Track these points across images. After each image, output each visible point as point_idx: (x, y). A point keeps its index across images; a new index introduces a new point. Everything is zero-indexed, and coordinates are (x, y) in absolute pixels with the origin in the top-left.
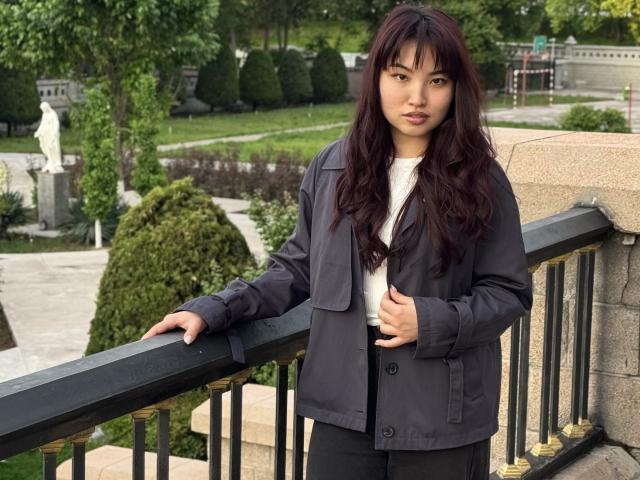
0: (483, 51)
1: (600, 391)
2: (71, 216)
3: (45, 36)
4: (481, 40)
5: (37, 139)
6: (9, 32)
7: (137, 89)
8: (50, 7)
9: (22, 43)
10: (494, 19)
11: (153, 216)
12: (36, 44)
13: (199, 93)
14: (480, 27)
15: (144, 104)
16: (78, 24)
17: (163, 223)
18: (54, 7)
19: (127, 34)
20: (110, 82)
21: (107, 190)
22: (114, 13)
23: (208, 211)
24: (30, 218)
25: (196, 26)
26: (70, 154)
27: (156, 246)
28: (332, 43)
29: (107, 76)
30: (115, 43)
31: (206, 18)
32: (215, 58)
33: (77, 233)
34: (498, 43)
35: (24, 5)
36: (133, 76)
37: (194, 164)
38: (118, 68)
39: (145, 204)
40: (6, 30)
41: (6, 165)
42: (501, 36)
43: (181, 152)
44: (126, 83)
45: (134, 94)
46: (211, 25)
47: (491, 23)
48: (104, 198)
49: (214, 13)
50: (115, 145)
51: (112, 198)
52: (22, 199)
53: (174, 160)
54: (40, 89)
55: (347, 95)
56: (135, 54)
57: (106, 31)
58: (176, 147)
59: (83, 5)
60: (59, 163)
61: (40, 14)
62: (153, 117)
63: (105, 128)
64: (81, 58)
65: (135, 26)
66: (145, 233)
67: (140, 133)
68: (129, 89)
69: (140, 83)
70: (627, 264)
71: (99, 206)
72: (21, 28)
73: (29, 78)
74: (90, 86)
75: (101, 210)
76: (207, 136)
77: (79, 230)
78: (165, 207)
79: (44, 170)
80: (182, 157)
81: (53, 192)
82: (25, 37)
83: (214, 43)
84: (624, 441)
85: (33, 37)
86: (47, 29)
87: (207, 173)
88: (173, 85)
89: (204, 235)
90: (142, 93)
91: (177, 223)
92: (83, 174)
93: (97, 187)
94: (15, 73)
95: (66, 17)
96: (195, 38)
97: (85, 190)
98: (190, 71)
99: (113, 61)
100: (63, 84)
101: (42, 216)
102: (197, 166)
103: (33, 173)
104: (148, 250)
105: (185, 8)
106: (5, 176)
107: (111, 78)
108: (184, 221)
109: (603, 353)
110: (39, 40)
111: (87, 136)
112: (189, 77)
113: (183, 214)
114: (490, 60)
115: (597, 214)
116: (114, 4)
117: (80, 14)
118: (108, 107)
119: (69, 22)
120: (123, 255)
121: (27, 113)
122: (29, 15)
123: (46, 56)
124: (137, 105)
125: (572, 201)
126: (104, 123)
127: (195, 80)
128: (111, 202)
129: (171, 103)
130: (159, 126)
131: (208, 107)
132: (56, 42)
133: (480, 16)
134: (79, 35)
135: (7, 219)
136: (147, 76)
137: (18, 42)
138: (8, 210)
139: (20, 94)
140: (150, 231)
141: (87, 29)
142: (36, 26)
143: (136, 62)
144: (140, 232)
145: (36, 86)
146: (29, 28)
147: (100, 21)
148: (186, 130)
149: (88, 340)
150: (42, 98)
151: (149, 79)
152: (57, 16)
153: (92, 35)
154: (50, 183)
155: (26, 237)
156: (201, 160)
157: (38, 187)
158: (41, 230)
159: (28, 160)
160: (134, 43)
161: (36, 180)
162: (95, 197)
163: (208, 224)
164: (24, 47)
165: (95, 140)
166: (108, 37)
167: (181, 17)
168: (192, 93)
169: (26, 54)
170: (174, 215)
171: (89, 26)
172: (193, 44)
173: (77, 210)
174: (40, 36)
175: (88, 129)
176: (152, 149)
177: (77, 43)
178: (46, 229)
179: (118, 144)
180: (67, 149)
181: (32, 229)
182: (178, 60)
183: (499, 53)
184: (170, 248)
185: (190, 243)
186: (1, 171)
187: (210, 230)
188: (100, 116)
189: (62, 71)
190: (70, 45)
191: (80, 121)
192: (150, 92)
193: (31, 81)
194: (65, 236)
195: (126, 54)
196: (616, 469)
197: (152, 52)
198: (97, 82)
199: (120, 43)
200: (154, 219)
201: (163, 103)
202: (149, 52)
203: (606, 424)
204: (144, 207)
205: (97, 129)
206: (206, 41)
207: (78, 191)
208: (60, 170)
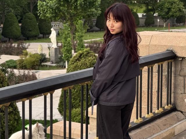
0: (179, 12)
1: (175, 97)
2: (59, 60)
3: (52, 10)
4: (178, 9)
5: (50, 38)
6: (43, 9)
7: (77, 24)
8: (54, 2)
9: (46, 12)
10: (182, 3)
11: (78, 59)
12: (50, 12)
13: (97, 25)
14: (178, 5)
15: (79, 28)
16: (61, 6)
17: (81, 60)
18: (55, 2)
19: (75, 9)
20: (70, 22)
21: (69, 52)
22: (71, 3)
23: (94, 57)
24: (48, 60)
25: (94, 6)
26: (60, 43)
27: (79, 67)
28: (135, 11)
29: (69, 21)
30: (72, 11)
31: (97, 4)
32: (100, 15)
33: (61, 65)
34: (183, 10)
35: (47, 2)
36: (77, 21)
37: (94, 45)
38: (72, 19)
40: (42, 9)
41: (41, 46)
42: (184, 8)
45: (77, 26)
46: (98, 6)
47: (181, 4)
48: (68, 55)
49: (99, 3)
50: (71, 40)
51: (70, 55)
52: (46, 55)
53: (89, 44)
54: (52, 25)
55: (139, 25)
56: (77, 15)
57: (69, 8)
58: (89, 40)
59: (63, 1)
60: (56, 45)
61: (51, 4)
62: (82, 32)
63: (68, 35)
64: (62, 16)
65: (77, 7)
66: (77, 63)
67: (78, 36)
68: (75, 24)
69: (78, 23)
70: (180, 65)
71: (67, 57)
72: (46, 8)
73: (49, 22)
74: (65, 23)
75: (67, 58)
76: (99, 37)
77: (61, 64)
78: (82, 56)
79: (52, 47)
80: (91, 43)
81: (54, 53)
82: (47, 10)
83: (99, 11)
84: (181, 110)
85: (49, 10)
86: (53, 8)
87: (98, 47)
88: (88, 23)
89: (92, 64)
90: (79, 25)
91: (85, 61)
92: (62, 48)
93: (66, 52)
94: (45, 20)
95: (58, 5)
96: (94, 10)
97: (63, 52)
98: (94, 19)
99: (71, 16)
100: (58, 23)
101: (51, 60)
102: (95, 46)
103: (49, 48)
104: (77, 68)
105: (91, 2)
106: (41, 49)
107: (70, 21)
108: (87, 60)
109: (175, 88)
110: (51, 11)
111: (64, 37)
112: (94, 21)
113: (87, 58)
114: (181, 15)
116: (71, 1)
117: (62, 4)
118: (69, 29)
119: (59, 6)
120: (70, 69)
121: (48, 31)
122: (48, 4)
123: (53, 15)
124: (78, 29)
126: (68, 34)
127: (95, 22)
128: (70, 56)
129: (87, 28)
130: (83, 35)
131: (99, 29)
132: (55, 12)
133: (178, 2)
134: (62, 9)
135: (41, 61)
136: (80, 21)
137: (45, 12)
138: (42, 58)
139: (46, 26)
140: (78, 63)
141: (64, 8)
142: (50, 7)
143: (77, 17)
144: (75, 63)
145: (51, 24)
146: (48, 8)
147: (67, 6)
148: (93, 36)
150: (53, 27)
152: (56, 4)
153: (65, 10)
154: (53, 50)
155: (47, 66)
156: (96, 44)
157: (50, 52)
158: (51, 64)
159: (48, 45)
160: (77, 12)
161: (50, 50)
162: (66, 54)
163: (94, 61)
164: (47, 13)
165: (66, 38)
166: (70, 10)
167: (90, 4)
168: (95, 25)
169: (47, 15)
170: (84, 58)
171: (64, 7)
172: (93, 12)
173: (61, 58)
174: (51, 10)
175: (64, 35)
176: (82, 41)
177: (61, 12)
178: (52, 64)
179: (72, 40)
180: (59, 41)
181: (48, 64)
182: (89, 16)
183: (184, 13)
184: (83, 67)
185: (89, 66)
186: (40, 47)
187: (94, 62)
188: (67, 32)
189: (57, 19)
190: (59, 12)
191: (62, 33)
192: (81, 25)
193: (49, 23)
194: (57, 65)
195: (74, 14)
196: (178, 117)
197: (82, 14)
198: (67, 22)
199: (73, 11)
200: (79, 59)
201: (85, 28)
202: (81, 14)
203: (176, 106)
204: (76, 56)
205: (66, 36)
206: (97, 10)
207: (61, 53)
208: (56, 47)
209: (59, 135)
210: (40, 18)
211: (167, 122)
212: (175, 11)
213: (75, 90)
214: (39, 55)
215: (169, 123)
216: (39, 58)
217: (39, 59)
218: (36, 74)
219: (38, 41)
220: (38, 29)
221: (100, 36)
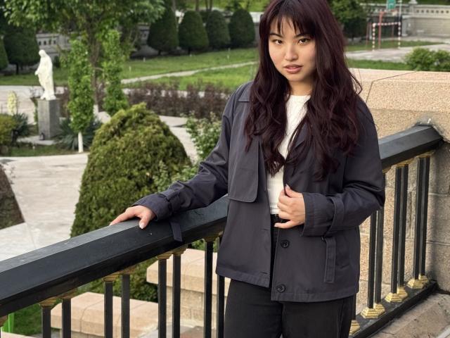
0: (351, 10)
1: (434, 256)
2: (61, 130)
3: (42, 3)
4: (349, 2)
5: (37, 76)
7: (106, 40)
9: (26, 8)
11: (118, 130)
12: (36, 8)
13: (150, 42)
15: (111, 51)
17: (126, 135)
20: (87, 35)
21: (86, 111)
23: (157, 126)
24: (32, 131)
26: (61, 86)
27: (121, 151)
28: (243, 5)
29: (85, 31)
30: (91, 7)
32: (161, 17)
33: (65, 142)
34: (361, 4)
36: (104, 31)
37: (147, 92)
38: (93, 25)
39: (113, 122)
41: (16, 95)
43: (138, 84)
44: (98, 36)
45: (104, 44)
48: (84, 117)
50: (91, 80)
51: (90, 117)
52: (27, 119)
53: (133, 90)
54: (39, 40)
55: (254, 43)
56: (105, 15)
58: (134, 80)
60: (53, 93)
62: (118, 60)
63: (84, 68)
64: (67, 19)
66: (113, 142)
67: (109, 71)
68: (101, 40)
69: (108, 36)
71: (81, 123)
73: (31, 33)
74: (73, 38)
75: (82, 125)
76: (156, 72)
77: (67, 140)
78: (127, 124)
79: (42, 98)
80: (138, 88)
81: (48, 113)
82: (27, 4)
83: (160, 6)
85: (34, 4)
87: (156, 98)
88: (132, 36)
89: (154, 144)
90: (110, 43)
91: (136, 135)
92: (69, 100)
93: (79, 109)
94: (21, 29)
96: (147, 3)
97: (71, 112)
98: (144, 27)
99: (89, 20)
100: (54, 37)
101: (41, 130)
102: (149, 94)
103: (34, 100)
104: (115, 154)
106: (15, 102)
107: (88, 32)
108: (141, 134)
109: (436, 228)
110: (37, 6)
111: (72, 74)
112: (143, 31)
113: (140, 129)
114: (356, 16)
115: (432, 130)
118: (87, 53)
120: (98, 158)
121: (30, 57)
123: (43, 17)
124: (107, 51)
125: (414, 121)
126: (84, 64)
127: (147, 33)
128: (89, 120)
129: (131, 50)
130: (122, 66)
131: (157, 52)
132: (49, 8)
134: (65, 2)
135: (17, 133)
136: (113, 31)
137: (23, 7)
138: (17, 127)
139: (25, 44)
140: (116, 141)
143: (105, 21)
144: (109, 142)
145: (35, 38)
148: (141, 69)
149: (74, 218)
150: (40, 47)
151: (115, 33)
153: (75, 3)
154: (46, 107)
155: (30, 145)
156: (152, 90)
157: (38, 109)
158: (41, 140)
159: (31, 91)
160: (104, 7)
161: (37, 105)
162: (78, 117)
163: (157, 135)
164: (27, 11)
165: (77, 76)
166: (86, 3)
168: (145, 43)
169: (29, 16)
170: (133, 129)
172: (145, 8)
173: (65, 125)
174: (38, 3)
175: (73, 69)
176: (118, 82)
177: (64, 8)
178: (44, 139)
179: (94, 79)
180: (58, 83)
181: (35, 140)
182: (135, 19)
183: (362, 11)
184: (130, 153)
185: (144, 149)
186: (12, 99)
187: (158, 140)
188: (81, 59)
189: (54, 28)
190: (59, 9)
191: (66, 63)
192: (116, 42)
193: (32, 35)
194: (57, 144)
195: (98, 15)
196: (446, 311)
197: (117, 13)
198: (78, 35)
199: (94, 8)
200: (119, 133)
201: (125, 50)
202: (115, 14)
203: (438, 279)
204: (112, 124)
205: (78, 69)
206: (155, 5)
207: (66, 113)
208: (54, 98)
209: (78, 331)
210: (9, 22)
211: (421, 328)
212: (342, 8)
213: (110, 209)
214: (9, 118)
215: (426, 330)
216: (10, 127)
217: (10, 129)
218: (5, 166)
219: (5, 81)
220: (4, 51)
221: (159, 69)
